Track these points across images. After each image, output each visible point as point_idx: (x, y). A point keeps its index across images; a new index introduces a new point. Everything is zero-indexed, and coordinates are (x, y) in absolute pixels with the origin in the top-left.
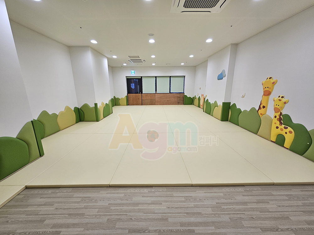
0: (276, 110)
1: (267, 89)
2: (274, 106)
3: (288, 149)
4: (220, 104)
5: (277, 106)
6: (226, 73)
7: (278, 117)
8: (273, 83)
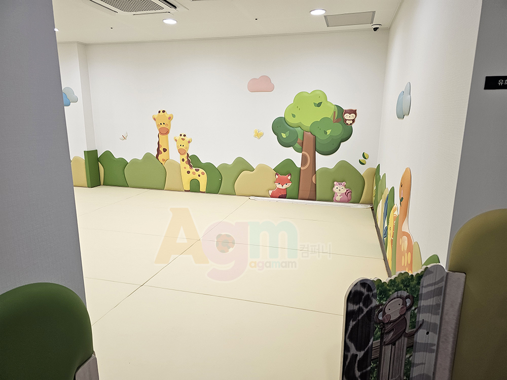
0: (181, 152)
1: (163, 126)
2: (178, 147)
3: (204, 192)
5: (182, 147)
7: (186, 160)
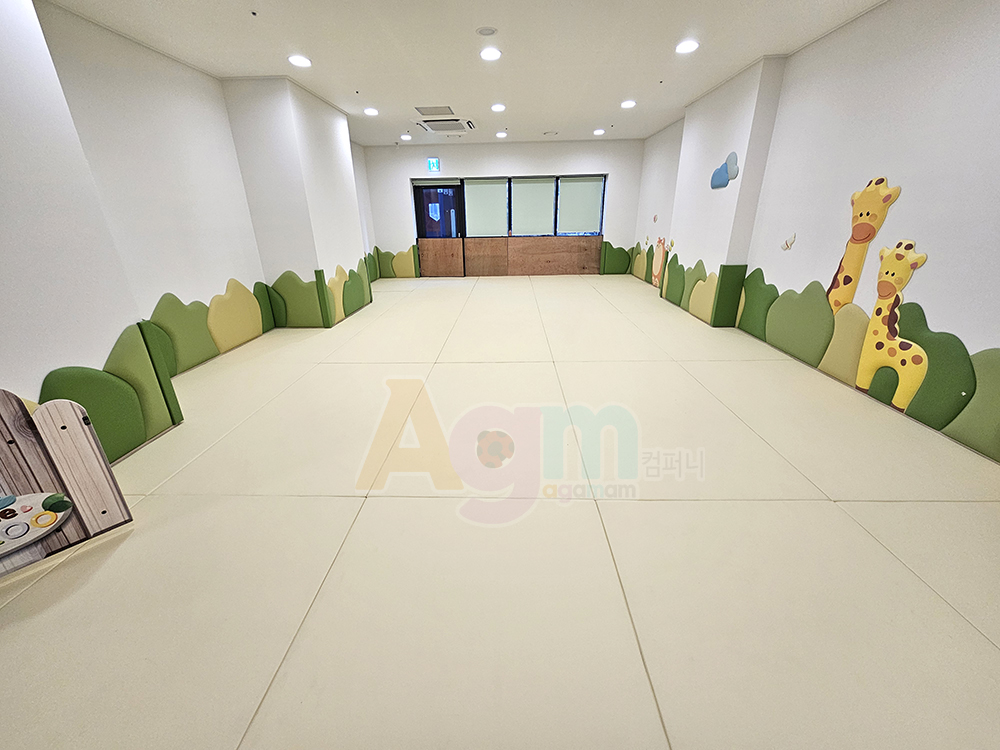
4: (713, 270)
6: (741, 164)
8: (887, 199)
